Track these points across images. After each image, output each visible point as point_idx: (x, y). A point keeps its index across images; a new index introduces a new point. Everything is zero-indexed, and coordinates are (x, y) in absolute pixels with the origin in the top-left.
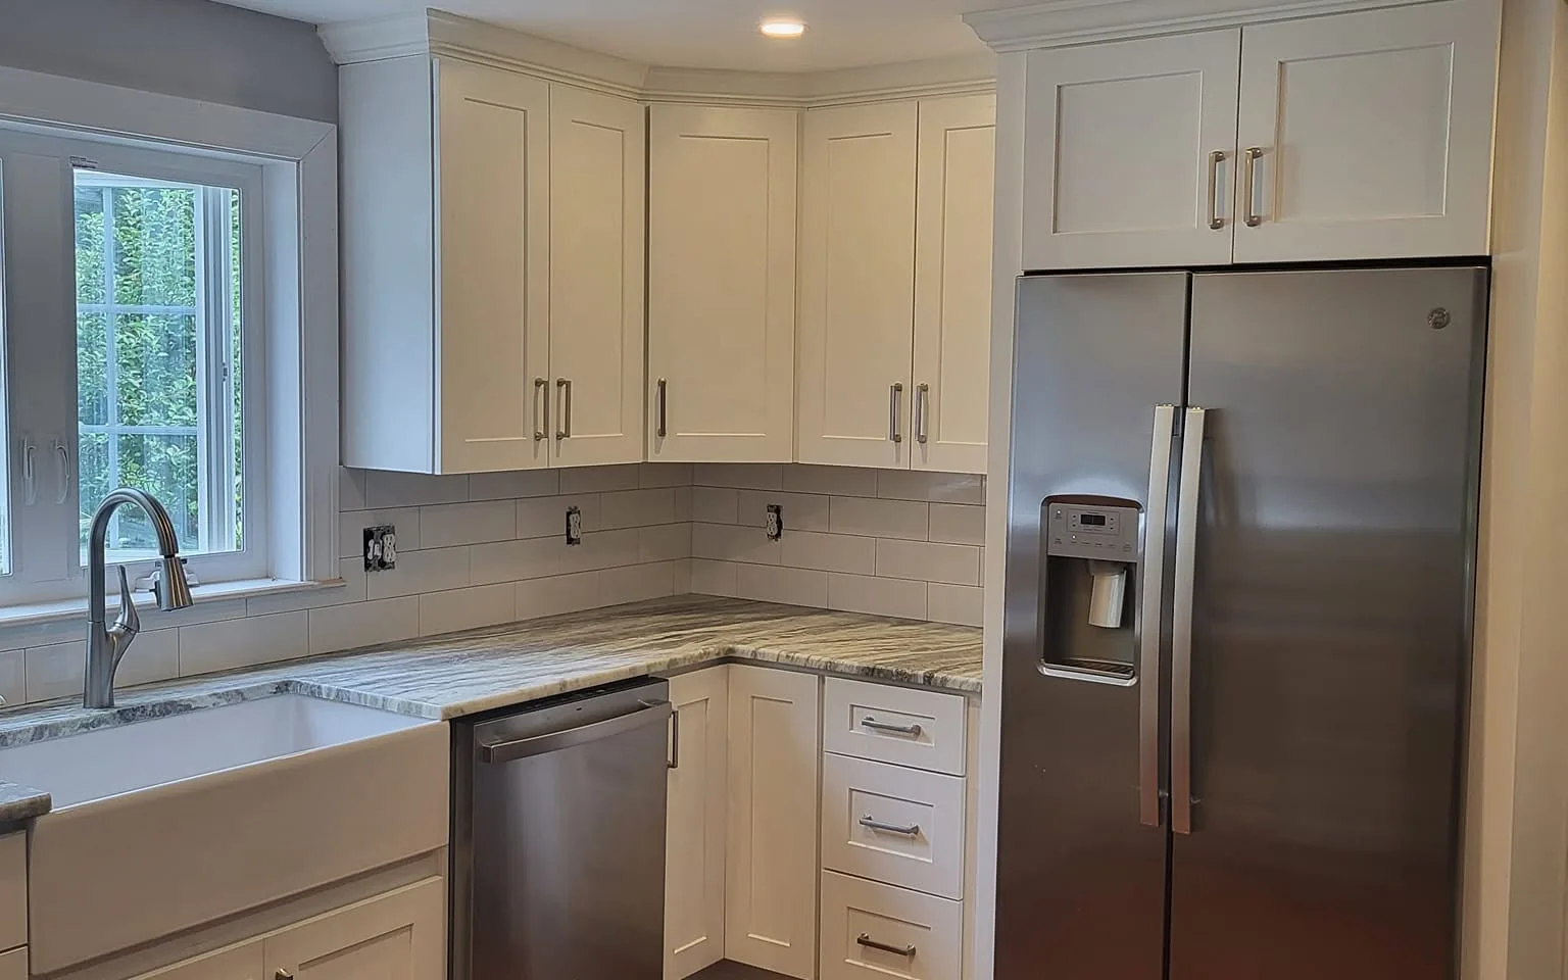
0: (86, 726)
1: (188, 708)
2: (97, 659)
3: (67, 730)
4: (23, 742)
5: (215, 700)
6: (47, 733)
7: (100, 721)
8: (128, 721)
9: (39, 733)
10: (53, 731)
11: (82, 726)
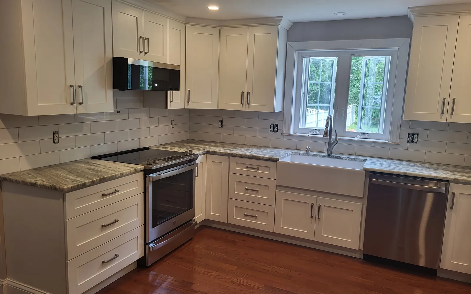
0: (322, 156)
1: (342, 158)
2: (329, 147)
3: (318, 156)
4: (311, 156)
5: (349, 158)
6: (315, 155)
7: (325, 156)
8: (330, 158)
9: (314, 155)
10: (316, 155)
11: (321, 156)
